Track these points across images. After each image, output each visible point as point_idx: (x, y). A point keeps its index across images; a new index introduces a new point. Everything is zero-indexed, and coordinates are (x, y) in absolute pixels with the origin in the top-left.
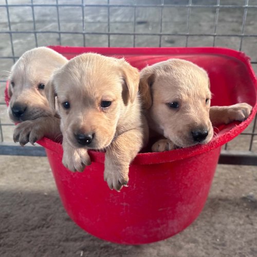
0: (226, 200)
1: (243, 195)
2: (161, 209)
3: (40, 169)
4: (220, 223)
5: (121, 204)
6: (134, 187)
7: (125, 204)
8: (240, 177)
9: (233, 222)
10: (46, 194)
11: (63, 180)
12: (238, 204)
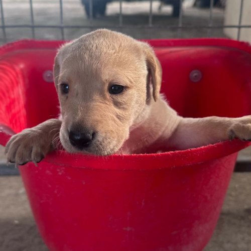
0: (228, 214)
1: (246, 207)
2: (175, 232)
3: (7, 192)
4: (229, 242)
5: (124, 229)
6: (143, 204)
7: (128, 229)
8: (237, 186)
9: (243, 239)
10: (16, 222)
11: (42, 202)
12: (243, 218)
